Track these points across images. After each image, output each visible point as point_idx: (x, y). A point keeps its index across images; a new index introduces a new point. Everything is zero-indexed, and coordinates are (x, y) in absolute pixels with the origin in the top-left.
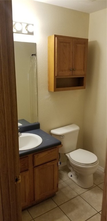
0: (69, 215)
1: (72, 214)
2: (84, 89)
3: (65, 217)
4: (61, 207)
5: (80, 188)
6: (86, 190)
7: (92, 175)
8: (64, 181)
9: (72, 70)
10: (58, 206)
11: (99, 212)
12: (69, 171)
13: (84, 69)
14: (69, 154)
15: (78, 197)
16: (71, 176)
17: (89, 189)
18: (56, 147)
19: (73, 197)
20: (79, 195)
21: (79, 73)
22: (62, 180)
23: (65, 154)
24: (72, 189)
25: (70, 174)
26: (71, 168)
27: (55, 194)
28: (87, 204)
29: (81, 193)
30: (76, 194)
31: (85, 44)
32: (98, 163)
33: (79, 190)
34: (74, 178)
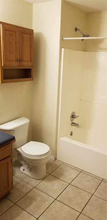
0: (28, 209)
1: (31, 208)
2: (32, 81)
3: (24, 213)
4: (18, 204)
5: (35, 180)
6: (41, 181)
7: (45, 165)
8: (16, 177)
9: (19, 60)
10: (15, 204)
11: (56, 199)
12: (21, 165)
13: (31, 60)
14: (20, 148)
15: (34, 189)
16: (24, 170)
17: (43, 179)
18: (10, 143)
19: (29, 191)
20: (35, 187)
21: (26, 65)
22: (15, 176)
23: (16, 149)
24: (27, 183)
25: (22, 169)
26: (23, 162)
27: (10, 192)
28: (44, 194)
29: (36, 184)
30: (31, 187)
31: (31, 35)
32: (51, 152)
33: (34, 183)
34: (27, 172)
